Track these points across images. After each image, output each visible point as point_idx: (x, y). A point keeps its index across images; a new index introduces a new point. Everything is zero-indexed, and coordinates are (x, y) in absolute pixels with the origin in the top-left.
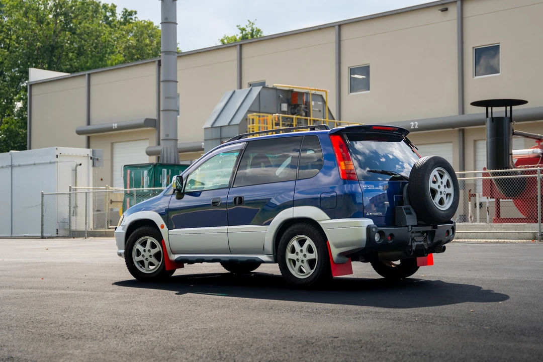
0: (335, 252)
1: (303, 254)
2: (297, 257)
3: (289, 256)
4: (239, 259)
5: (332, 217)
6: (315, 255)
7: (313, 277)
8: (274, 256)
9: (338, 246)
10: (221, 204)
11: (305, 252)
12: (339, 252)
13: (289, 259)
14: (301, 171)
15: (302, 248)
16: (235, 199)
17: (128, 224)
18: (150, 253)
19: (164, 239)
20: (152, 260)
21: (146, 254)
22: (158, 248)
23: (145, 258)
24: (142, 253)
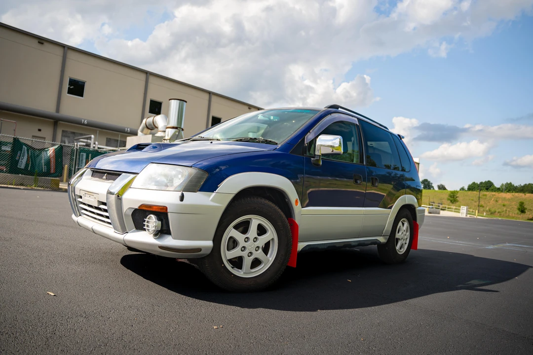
3: (397, 235)
15: (404, 229)
16: (372, 179)
17: (236, 191)
18: (257, 244)
19: (297, 221)
20: (259, 254)
21: (251, 246)
22: (271, 234)
23: (247, 252)
24: (242, 243)
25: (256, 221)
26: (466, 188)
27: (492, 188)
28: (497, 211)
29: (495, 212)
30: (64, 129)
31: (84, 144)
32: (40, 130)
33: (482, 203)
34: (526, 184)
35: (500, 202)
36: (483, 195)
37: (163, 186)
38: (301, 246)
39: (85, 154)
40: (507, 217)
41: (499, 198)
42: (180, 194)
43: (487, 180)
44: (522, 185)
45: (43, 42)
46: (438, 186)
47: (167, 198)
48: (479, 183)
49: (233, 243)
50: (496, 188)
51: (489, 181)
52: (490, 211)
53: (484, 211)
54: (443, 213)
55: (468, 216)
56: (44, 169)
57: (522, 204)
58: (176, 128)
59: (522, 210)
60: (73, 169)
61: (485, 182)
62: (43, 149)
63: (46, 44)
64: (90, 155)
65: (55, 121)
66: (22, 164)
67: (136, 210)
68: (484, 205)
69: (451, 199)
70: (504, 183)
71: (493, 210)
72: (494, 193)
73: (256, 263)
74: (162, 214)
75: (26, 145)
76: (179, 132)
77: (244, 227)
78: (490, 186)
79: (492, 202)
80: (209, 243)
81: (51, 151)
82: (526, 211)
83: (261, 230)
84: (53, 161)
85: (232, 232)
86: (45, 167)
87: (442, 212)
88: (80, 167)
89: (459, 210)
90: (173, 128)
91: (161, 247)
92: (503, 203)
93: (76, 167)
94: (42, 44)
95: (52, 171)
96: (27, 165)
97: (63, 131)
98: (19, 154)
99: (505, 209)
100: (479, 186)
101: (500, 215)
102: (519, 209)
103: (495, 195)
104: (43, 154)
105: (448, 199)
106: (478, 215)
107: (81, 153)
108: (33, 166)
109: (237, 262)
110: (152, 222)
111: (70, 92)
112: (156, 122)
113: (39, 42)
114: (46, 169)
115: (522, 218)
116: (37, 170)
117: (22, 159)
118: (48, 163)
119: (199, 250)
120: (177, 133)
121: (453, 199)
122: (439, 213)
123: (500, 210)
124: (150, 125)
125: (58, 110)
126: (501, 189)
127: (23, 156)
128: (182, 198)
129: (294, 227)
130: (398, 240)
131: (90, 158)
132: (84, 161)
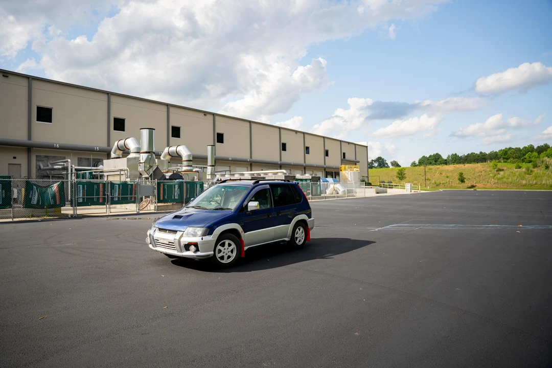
16: (278, 213)
17: (219, 233)
18: (229, 250)
19: (243, 239)
20: (230, 254)
21: (226, 251)
22: (233, 246)
23: (225, 253)
24: (223, 251)
25: (227, 242)
26: (417, 162)
27: (440, 160)
28: (442, 183)
29: (440, 184)
30: (37, 154)
31: (61, 167)
32: (15, 158)
33: (428, 176)
34: (469, 154)
35: (444, 174)
36: (430, 169)
37: (195, 235)
38: (246, 248)
39: (81, 186)
40: (450, 187)
41: (443, 170)
42: (201, 237)
43: (435, 153)
44: (466, 155)
45: (8, 75)
46: (391, 162)
47: (197, 239)
48: (428, 157)
49: (220, 251)
50: (443, 160)
51: (437, 154)
52: (435, 183)
53: (430, 183)
54: (391, 192)
55: (413, 191)
56: (52, 202)
57: (461, 174)
58: (149, 152)
59: (462, 180)
60: (74, 199)
61: (434, 155)
62: (48, 186)
63: (10, 76)
64: (85, 186)
65: (29, 149)
66: (35, 200)
67: (186, 245)
68: (430, 178)
69: (399, 176)
70: (450, 154)
71: (438, 182)
72: (438, 166)
73: (229, 257)
74: (196, 245)
75: (35, 185)
76: (151, 156)
77: (223, 245)
78: (438, 159)
79: (437, 175)
80: (213, 252)
81: (55, 187)
82: (465, 180)
83: (230, 245)
84: (57, 194)
85: (219, 247)
86: (52, 200)
87: (388, 190)
89: (405, 186)
90: (146, 153)
91: (197, 256)
92: (446, 175)
94: (7, 77)
95: (58, 203)
96: (38, 200)
97: (37, 156)
98: (31, 193)
99: (448, 180)
100: (428, 160)
101: (445, 187)
102: (459, 179)
103: (439, 168)
104: (49, 190)
105: (397, 177)
106: (421, 190)
108: (43, 202)
109: (222, 258)
110: (193, 248)
111: (39, 119)
112: (127, 144)
113: (3, 76)
115: (462, 187)
116: (46, 204)
117: (34, 197)
118: (54, 197)
119: (209, 255)
120: (150, 157)
121: (401, 176)
122: (386, 192)
123: (444, 182)
124: (122, 147)
125: (30, 138)
126: (448, 161)
127: (35, 194)
128: (202, 239)
129: (242, 241)
130: (297, 238)
131: (86, 189)
132: (81, 191)
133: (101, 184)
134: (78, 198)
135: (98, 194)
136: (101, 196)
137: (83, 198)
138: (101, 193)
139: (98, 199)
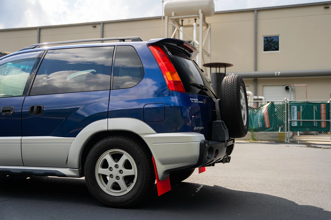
0: (161, 169)
1: (119, 169)
2: (111, 173)
3: (100, 170)
4: (34, 172)
5: (158, 131)
6: (133, 171)
7: (131, 195)
8: (79, 170)
9: (164, 162)
10: (14, 113)
11: (121, 167)
12: (165, 169)
13: (99, 174)
14: (115, 77)
15: (116, 163)
16: (32, 108)
39: (296, 107)
56: (260, 124)
60: (286, 122)
64: (301, 107)
81: (265, 108)
84: (266, 117)
86: (261, 123)
88: (292, 120)
93: (289, 120)
94: (328, 8)
95: (267, 126)
107: (292, 107)
113: (325, 8)
114: (261, 124)
116: (253, 126)
118: (262, 119)
131: (301, 110)
132: (296, 113)
133: (323, 105)
134: (291, 122)
135: (319, 116)
136: (323, 119)
137: (298, 122)
138: (323, 116)
139: (319, 123)
